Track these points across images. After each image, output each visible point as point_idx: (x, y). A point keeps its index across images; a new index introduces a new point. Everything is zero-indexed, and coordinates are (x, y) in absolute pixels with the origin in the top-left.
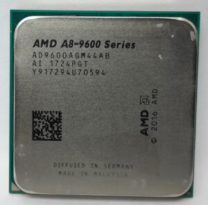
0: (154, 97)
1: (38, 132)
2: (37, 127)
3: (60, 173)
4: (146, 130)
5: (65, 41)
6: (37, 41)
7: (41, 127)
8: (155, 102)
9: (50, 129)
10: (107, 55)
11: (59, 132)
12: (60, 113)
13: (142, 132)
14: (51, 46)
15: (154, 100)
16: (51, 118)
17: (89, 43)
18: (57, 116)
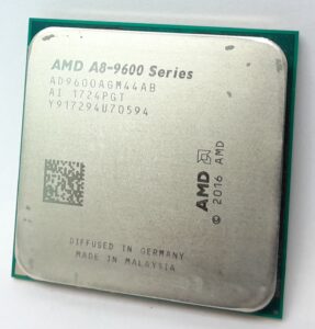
0: (218, 152)
1: (52, 191)
2: (50, 183)
3: (78, 253)
4: (205, 202)
5: (95, 64)
6: (57, 62)
7: (56, 184)
8: (219, 161)
9: (67, 187)
10: (153, 88)
11: (79, 194)
12: (83, 166)
13: (198, 205)
14: (75, 70)
15: (218, 157)
16: (70, 172)
17: (128, 67)
18: (78, 169)
